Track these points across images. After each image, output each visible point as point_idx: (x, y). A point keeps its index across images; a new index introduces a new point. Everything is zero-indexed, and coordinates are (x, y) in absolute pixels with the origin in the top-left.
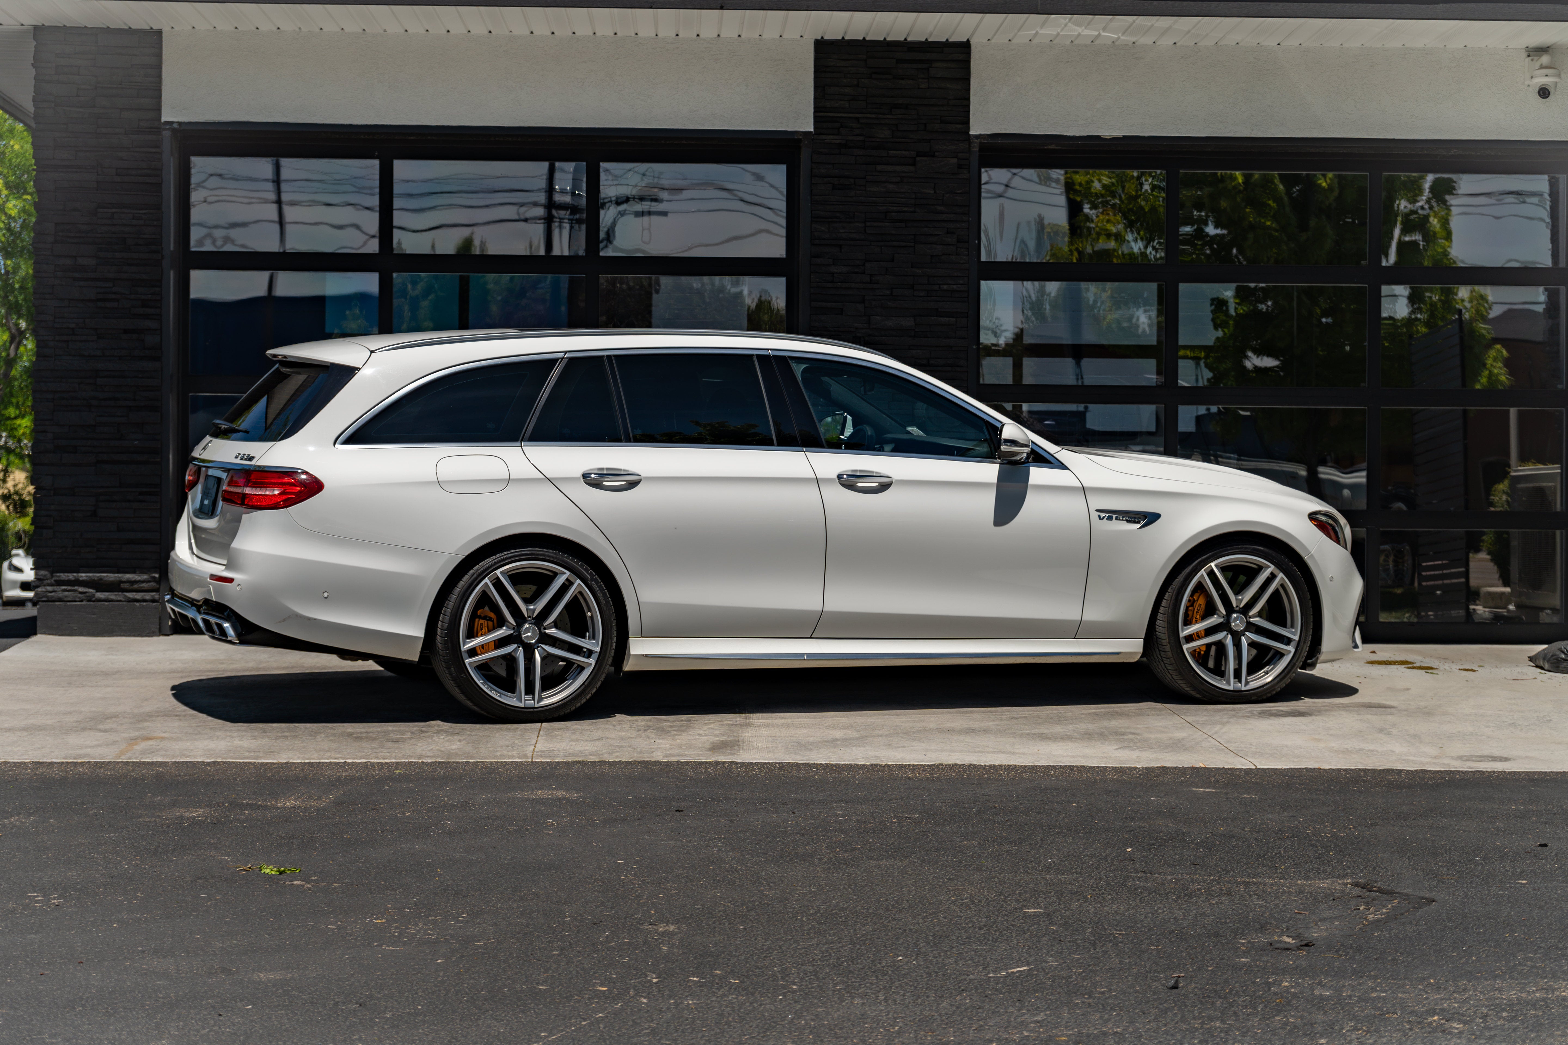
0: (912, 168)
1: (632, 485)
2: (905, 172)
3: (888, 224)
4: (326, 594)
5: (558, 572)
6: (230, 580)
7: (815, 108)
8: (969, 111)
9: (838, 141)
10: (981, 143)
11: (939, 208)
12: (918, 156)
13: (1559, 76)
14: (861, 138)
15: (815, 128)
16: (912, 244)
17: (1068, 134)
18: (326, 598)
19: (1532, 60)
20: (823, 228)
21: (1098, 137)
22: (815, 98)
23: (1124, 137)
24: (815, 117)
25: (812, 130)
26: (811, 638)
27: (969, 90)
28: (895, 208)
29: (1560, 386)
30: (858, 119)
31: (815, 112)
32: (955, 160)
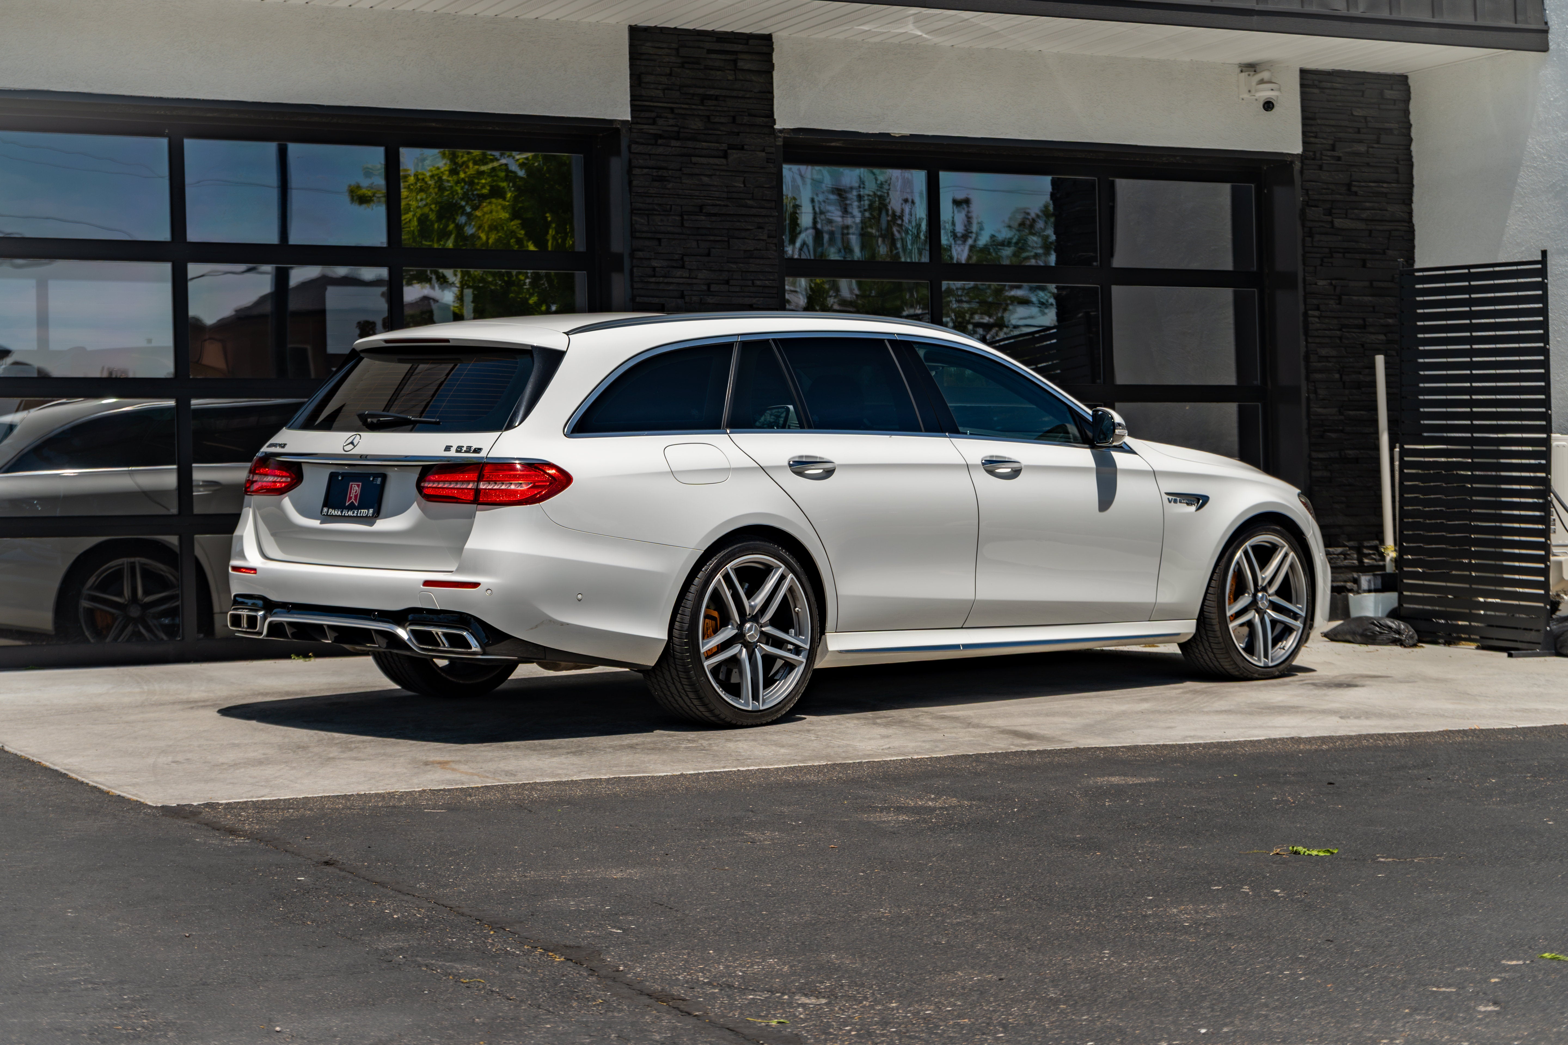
0: (723, 161)
1: (829, 473)
2: (717, 165)
3: (703, 218)
4: (580, 596)
5: (774, 566)
6: (475, 585)
7: (631, 96)
8: (772, 105)
9: (655, 132)
10: (784, 138)
11: (750, 202)
12: (729, 149)
13: (1279, 90)
14: (676, 129)
15: (632, 117)
16: (726, 239)
17: (862, 131)
18: (580, 600)
19: (1249, 75)
20: (642, 221)
21: (888, 135)
22: (631, 86)
23: (911, 135)
24: (632, 105)
25: (629, 119)
26: (962, 628)
27: (772, 84)
28: (709, 201)
29: (1255, 383)
30: (672, 109)
31: (631, 100)
32: (763, 154)
